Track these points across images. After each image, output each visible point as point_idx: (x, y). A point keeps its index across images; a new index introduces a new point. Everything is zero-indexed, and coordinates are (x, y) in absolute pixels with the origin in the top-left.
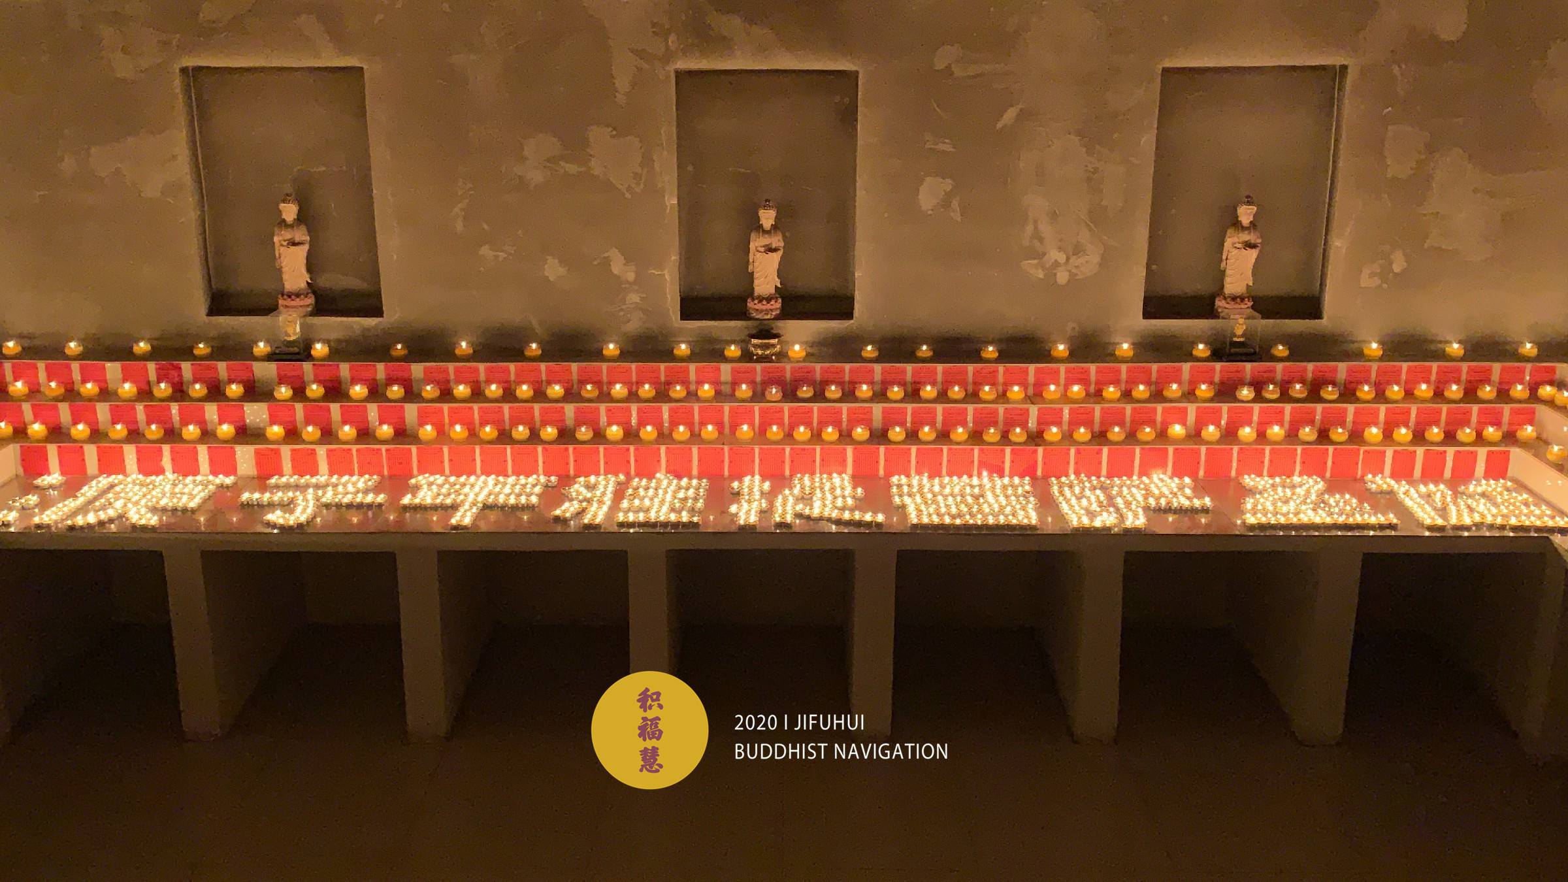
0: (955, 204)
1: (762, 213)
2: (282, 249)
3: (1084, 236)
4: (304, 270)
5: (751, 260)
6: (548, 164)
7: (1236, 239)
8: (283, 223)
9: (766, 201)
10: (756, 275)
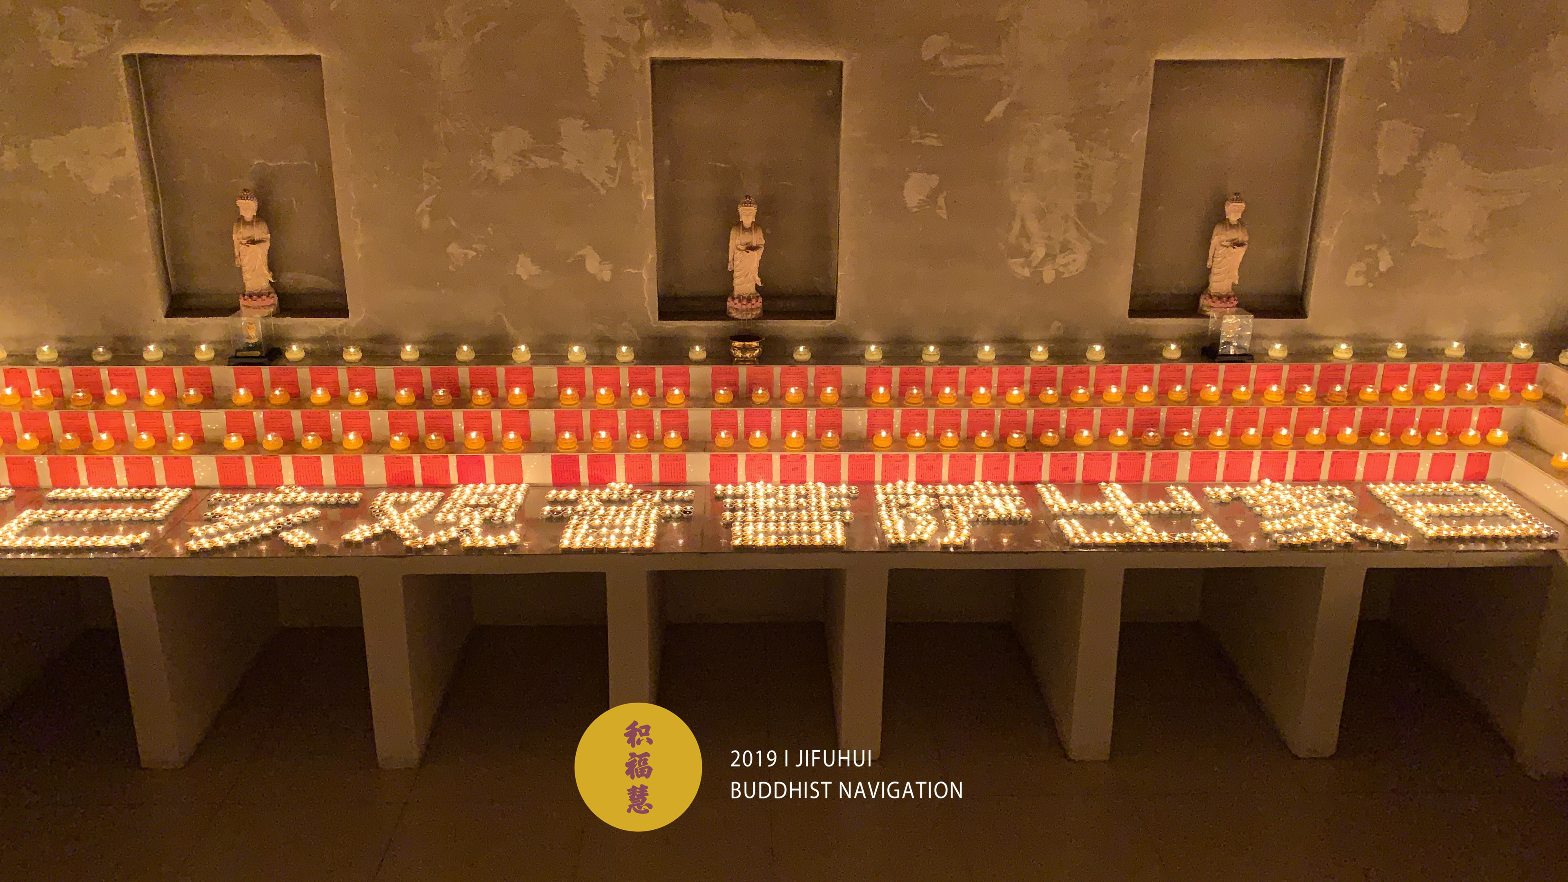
0: (941, 201)
1: (742, 209)
2: (243, 246)
3: (1072, 235)
4: (265, 270)
5: (731, 259)
6: (521, 159)
7: (1223, 238)
8: (241, 220)
9: (747, 197)
10: (736, 274)
